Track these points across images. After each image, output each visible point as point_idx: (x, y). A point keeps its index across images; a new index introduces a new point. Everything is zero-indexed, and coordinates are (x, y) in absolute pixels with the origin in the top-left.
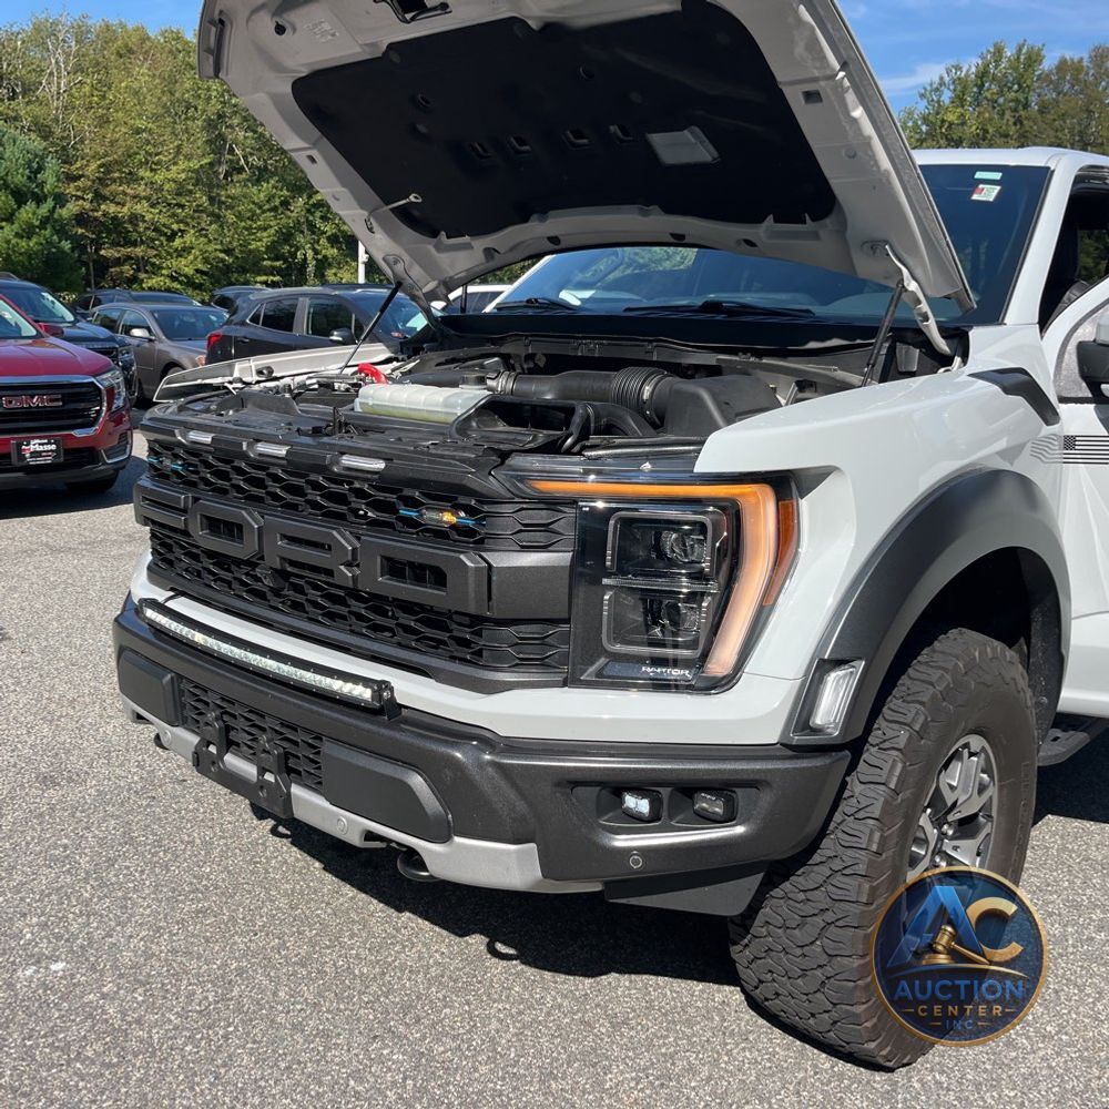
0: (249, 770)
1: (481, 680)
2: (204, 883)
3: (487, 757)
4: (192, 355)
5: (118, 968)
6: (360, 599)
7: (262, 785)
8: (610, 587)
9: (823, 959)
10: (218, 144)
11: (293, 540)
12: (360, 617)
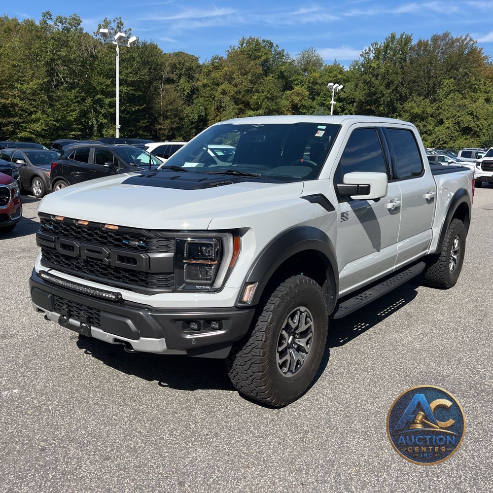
0: (77, 323)
1: (148, 291)
2: (63, 366)
3: (150, 313)
4: (45, 172)
5: (36, 391)
6: (112, 269)
7: (82, 327)
8: (186, 263)
9: (252, 374)
10: (51, 73)
11: (90, 250)
12: (111, 274)
